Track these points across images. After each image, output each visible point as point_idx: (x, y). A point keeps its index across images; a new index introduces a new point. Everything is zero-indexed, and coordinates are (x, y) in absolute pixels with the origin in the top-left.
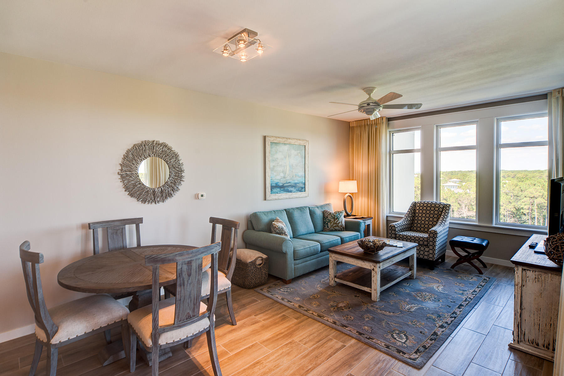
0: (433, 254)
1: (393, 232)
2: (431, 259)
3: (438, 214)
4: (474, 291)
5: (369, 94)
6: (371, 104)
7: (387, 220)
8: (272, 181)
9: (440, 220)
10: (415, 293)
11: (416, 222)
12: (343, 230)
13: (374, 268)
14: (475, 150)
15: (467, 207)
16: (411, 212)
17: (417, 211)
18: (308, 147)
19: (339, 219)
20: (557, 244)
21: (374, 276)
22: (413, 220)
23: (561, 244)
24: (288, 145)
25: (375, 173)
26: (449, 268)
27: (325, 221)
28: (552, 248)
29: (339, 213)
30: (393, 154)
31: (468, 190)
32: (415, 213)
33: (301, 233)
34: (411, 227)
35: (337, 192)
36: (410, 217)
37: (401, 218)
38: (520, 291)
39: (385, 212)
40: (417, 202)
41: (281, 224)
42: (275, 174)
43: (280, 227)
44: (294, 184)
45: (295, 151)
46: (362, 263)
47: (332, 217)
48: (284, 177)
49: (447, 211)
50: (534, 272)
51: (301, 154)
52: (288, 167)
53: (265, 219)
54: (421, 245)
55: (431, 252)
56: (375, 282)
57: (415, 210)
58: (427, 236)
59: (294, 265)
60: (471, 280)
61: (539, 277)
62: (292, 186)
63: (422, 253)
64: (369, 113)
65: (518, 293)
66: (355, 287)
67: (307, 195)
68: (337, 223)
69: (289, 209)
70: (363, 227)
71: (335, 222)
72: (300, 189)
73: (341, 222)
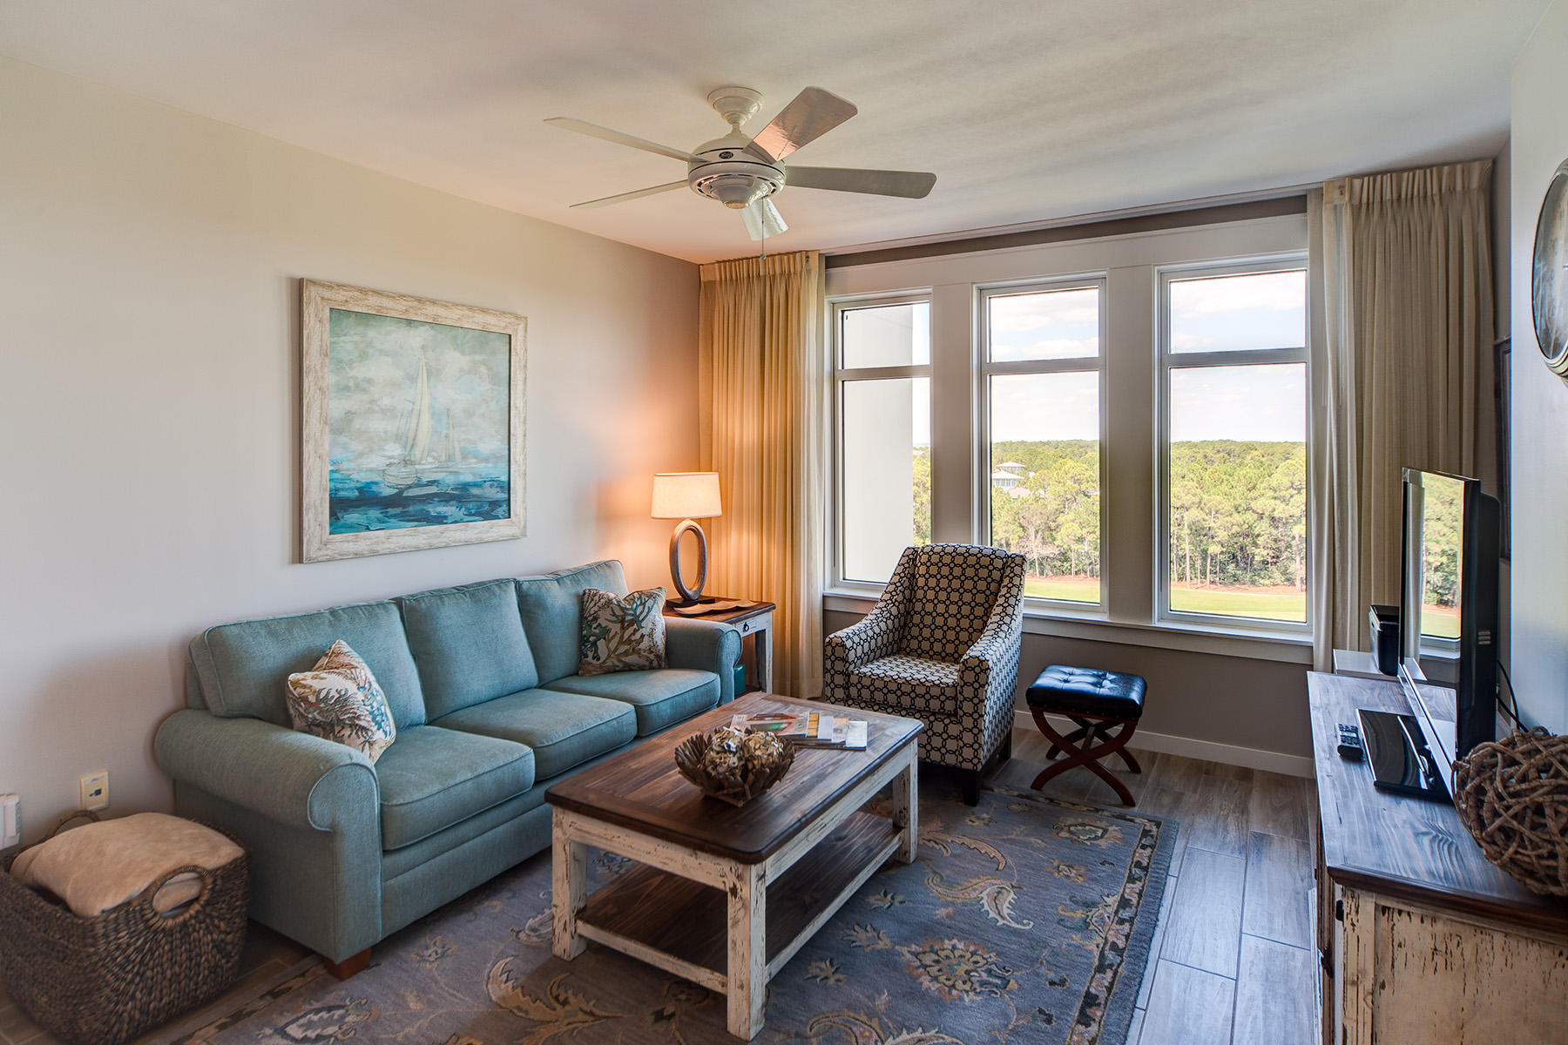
0: (976, 746)
1: (839, 666)
2: (969, 766)
3: (988, 592)
4: (1124, 903)
5: (734, 120)
6: (738, 155)
7: (825, 611)
8: (337, 476)
9: (994, 612)
10: (914, 948)
11: (917, 619)
12: (655, 663)
13: (738, 886)
14: (1096, 374)
15: (1040, 533)
16: (902, 585)
17: (921, 582)
18: (525, 341)
19: (643, 624)
20: (1537, 796)
21: (736, 923)
22: (909, 613)
23: (1557, 797)
24: (427, 327)
25: (783, 450)
26: (1027, 785)
27: (585, 632)
28: (1511, 812)
29: (645, 597)
30: (843, 382)
31: (1042, 492)
32: (913, 589)
33: (470, 699)
34: (901, 639)
35: (646, 515)
36: (897, 604)
37: (870, 604)
38: (1370, 1011)
39: (817, 582)
40: (920, 546)
41: (340, 678)
42: (356, 446)
43: (333, 693)
44: (456, 489)
45: (463, 353)
46: (687, 857)
47: (614, 615)
48: (406, 462)
49: (1016, 581)
50: (1427, 922)
51: (490, 369)
52: (426, 417)
53: (268, 655)
54: (934, 714)
55: (968, 737)
56: (740, 949)
57: (913, 575)
58: (955, 676)
59: (385, 879)
60: (1103, 843)
61: (1453, 945)
62: (446, 498)
63: (937, 742)
64: (733, 197)
65: (1361, 1019)
66: (657, 965)
67: (515, 531)
68: (633, 638)
69: (417, 598)
70: (731, 649)
71: (626, 637)
72: (487, 507)
73: (651, 635)
